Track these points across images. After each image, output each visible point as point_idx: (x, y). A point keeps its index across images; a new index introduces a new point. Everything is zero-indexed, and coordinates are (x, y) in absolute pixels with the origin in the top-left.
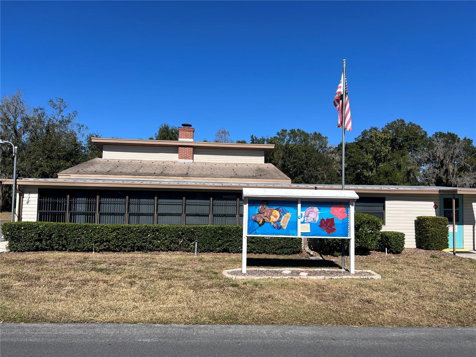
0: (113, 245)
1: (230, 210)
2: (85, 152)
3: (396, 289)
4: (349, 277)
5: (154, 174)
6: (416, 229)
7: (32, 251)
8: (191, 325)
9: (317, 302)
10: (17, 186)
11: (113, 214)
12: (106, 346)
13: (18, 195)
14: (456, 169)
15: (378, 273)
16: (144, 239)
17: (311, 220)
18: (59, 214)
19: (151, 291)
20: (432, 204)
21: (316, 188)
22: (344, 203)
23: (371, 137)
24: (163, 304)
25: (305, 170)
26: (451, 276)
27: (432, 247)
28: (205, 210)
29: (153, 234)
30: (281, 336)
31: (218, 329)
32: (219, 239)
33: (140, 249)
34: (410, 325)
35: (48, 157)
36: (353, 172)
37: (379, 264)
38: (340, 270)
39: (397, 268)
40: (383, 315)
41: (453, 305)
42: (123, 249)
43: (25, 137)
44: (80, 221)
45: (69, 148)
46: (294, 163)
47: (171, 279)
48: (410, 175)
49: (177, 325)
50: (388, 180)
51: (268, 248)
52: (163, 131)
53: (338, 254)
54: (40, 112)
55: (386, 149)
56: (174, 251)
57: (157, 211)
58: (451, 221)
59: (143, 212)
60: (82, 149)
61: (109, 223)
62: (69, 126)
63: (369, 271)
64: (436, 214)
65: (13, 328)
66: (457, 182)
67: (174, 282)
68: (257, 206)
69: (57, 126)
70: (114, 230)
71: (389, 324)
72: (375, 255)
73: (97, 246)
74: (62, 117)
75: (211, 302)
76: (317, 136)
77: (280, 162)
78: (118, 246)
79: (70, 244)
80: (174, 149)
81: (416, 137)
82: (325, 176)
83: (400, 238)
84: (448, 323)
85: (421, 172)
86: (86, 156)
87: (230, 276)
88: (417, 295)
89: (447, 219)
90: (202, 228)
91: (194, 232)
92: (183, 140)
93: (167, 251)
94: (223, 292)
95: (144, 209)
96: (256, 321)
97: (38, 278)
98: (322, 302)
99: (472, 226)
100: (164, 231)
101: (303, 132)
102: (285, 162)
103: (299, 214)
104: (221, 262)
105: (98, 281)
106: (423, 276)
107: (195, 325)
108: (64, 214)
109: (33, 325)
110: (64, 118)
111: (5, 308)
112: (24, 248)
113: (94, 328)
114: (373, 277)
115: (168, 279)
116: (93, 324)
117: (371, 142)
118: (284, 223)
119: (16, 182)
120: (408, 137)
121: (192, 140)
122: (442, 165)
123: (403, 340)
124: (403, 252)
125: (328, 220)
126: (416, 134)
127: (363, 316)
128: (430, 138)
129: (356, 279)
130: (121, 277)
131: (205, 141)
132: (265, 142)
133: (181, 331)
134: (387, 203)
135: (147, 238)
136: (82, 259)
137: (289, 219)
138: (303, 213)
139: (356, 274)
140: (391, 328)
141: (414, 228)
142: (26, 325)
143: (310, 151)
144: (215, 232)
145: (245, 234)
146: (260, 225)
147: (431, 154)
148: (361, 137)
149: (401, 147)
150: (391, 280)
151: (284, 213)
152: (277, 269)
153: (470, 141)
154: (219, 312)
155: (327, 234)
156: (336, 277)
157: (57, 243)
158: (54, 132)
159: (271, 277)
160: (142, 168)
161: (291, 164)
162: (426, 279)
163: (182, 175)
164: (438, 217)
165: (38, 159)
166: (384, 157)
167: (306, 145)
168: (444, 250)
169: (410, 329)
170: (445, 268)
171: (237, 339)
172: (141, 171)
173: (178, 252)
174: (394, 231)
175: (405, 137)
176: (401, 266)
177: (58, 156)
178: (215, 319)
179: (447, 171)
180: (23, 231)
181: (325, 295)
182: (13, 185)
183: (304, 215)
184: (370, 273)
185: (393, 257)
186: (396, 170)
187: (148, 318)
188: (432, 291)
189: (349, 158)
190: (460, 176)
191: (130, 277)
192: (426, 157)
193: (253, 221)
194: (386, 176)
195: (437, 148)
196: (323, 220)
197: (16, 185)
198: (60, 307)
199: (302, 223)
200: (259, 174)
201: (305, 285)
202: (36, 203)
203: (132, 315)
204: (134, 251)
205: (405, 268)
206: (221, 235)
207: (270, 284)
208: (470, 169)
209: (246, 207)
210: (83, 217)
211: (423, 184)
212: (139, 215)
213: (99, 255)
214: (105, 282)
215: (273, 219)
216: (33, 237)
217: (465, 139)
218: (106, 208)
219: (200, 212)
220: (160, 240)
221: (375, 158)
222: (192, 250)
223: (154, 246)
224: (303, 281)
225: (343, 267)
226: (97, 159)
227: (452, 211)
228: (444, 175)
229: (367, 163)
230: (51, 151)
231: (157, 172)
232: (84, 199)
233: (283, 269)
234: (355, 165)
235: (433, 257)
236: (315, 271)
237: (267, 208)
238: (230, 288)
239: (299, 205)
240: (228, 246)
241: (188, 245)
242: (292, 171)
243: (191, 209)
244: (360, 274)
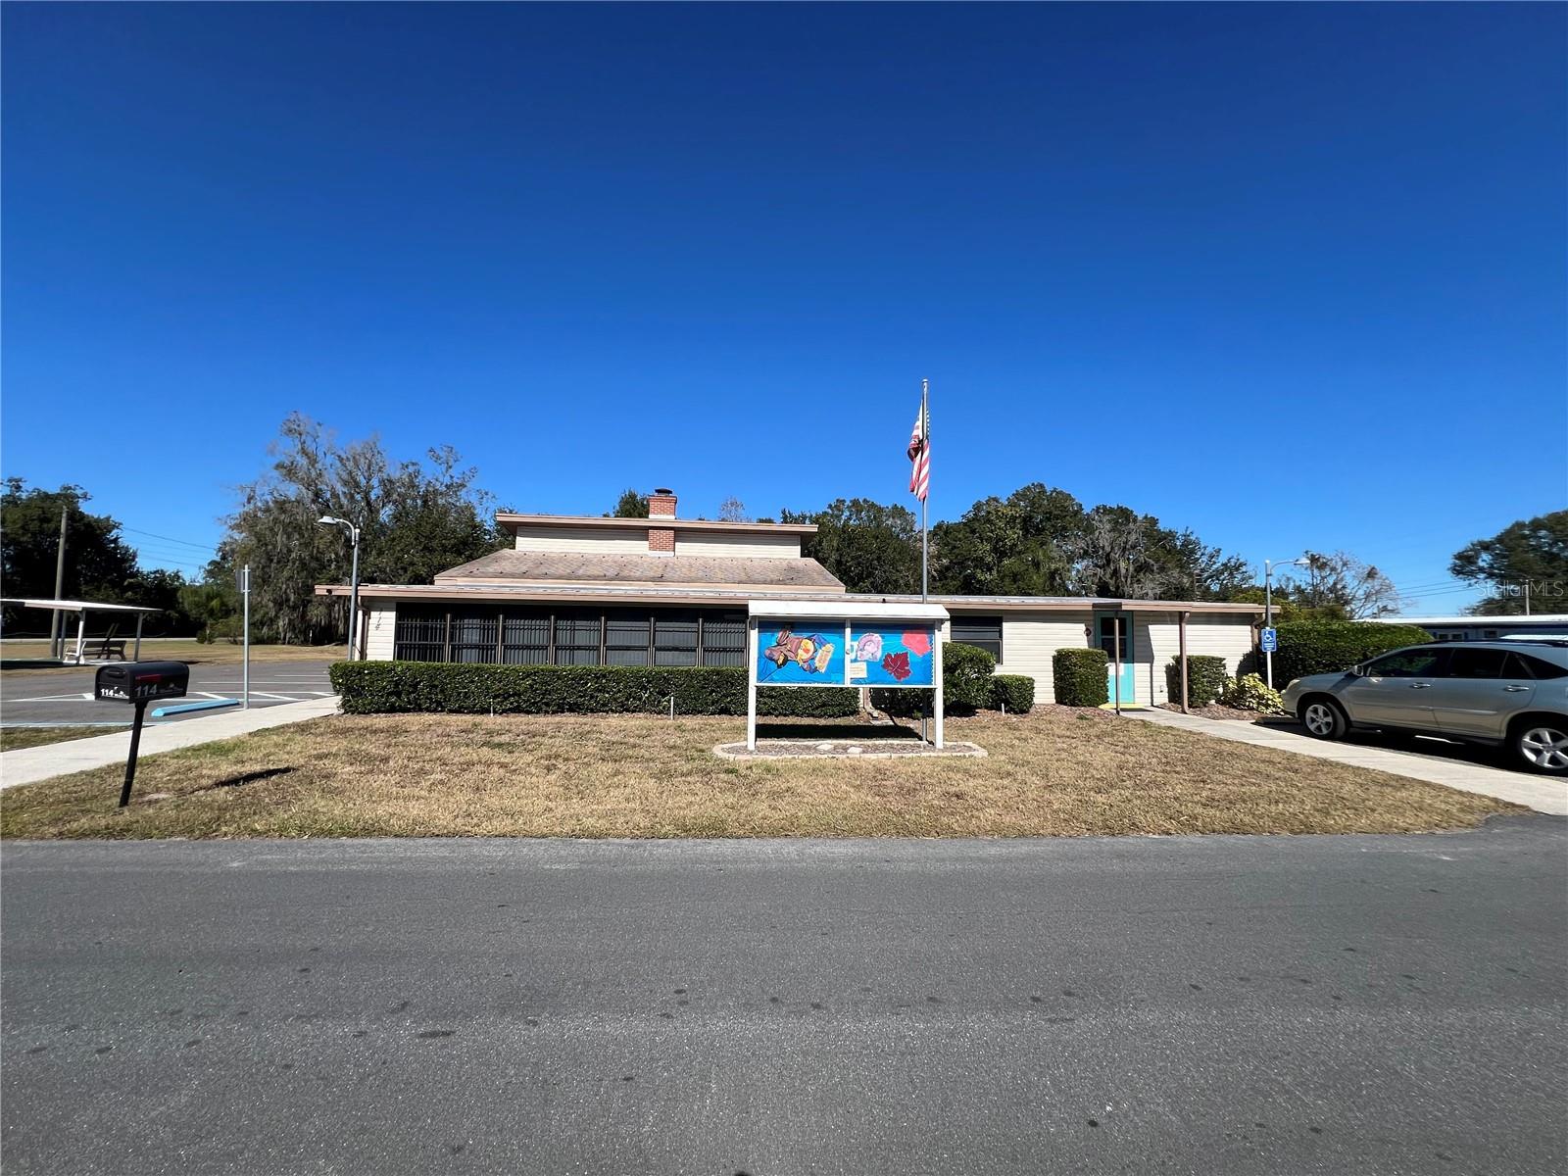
0: (526, 702)
1: (733, 641)
2: (490, 539)
3: (1009, 774)
4: (932, 754)
5: (604, 577)
6: (1055, 672)
7: (383, 712)
8: (640, 841)
9: (869, 798)
10: (359, 598)
11: (528, 647)
12: (484, 876)
13: (360, 613)
14: (1131, 569)
15: (984, 747)
16: (580, 691)
17: (867, 656)
18: (433, 648)
19: (581, 782)
20: (1082, 627)
21: (884, 601)
22: (927, 626)
23: (989, 513)
24: (598, 804)
25: (877, 569)
26: (1107, 749)
27: (1080, 701)
28: (690, 640)
29: (596, 683)
30: (796, 857)
31: (690, 847)
32: (713, 691)
33: (574, 708)
34: (1022, 835)
35: (426, 548)
36: (960, 574)
37: (988, 732)
38: (920, 742)
39: (1018, 739)
40: (978, 818)
41: (1100, 798)
42: (544, 708)
43: (385, 514)
44: (470, 659)
45: (462, 531)
46: (857, 558)
47: (620, 761)
48: (1054, 579)
49: (617, 841)
50: (1019, 587)
51: (800, 708)
52: (627, 503)
53: (920, 715)
54: (411, 469)
55: (1014, 534)
56: (634, 711)
57: (605, 642)
58: (1112, 656)
59: (581, 644)
60: (485, 534)
61: (520, 662)
62: (463, 493)
63: (967, 744)
64: (1089, 646)
65: (324, 847)
66: (1133, 591)
67: (625, 766)
68: (774, 632)
69: (441, 494)
70: (528, 676)
71: (986, 833)
72: (984, 716)
73: (498, 703)
74: (452, 477)
75: (683, 801)
76: (899, 512)
77: (834, 557)
78: (534, 703)
79: (449, 700)
80: (642, 533)
81: (1065, 514)
82: (912, 581)
83: (1025, 687)
84: (1088, 830)
85: (1074, 573)
86: (492, 545)
87: (725, 755)
88: (1043, 783)
89: (1105, 652)
90: (682, 671)
91: (668, 680)
92: (656, 517)
93: (621, 712)
94: (707, 783)
95: (582, 638)
96: (757, 833)
97: (385, 760)
98: (877, 798)
99: (1149, 665)
100: (618, 676)
101: (873, 504)
102: (841, 555)
103: (848, 647)
104: (714, 731)
105: (489, 765)
106: (1059, 750)
107: (650, 840)
108: (441, 648)
109: (362, 841)
110: (455, 479)
111: (317, 811)
112: (369, 707)
113: (471, 845)
114: (973, 753)
115: (616, 761)
116: (469, 840)
117: (989, 521)
118: (822, 663)
119: (357, 591)
120: (1050, 513)
121: (672, 517)
122: (1108, 562)
123: (1008, 860)
124: (1032, 710)
125: (897, 655)
126: (1064, 509)
127: (945, 820)
128: (1087, 514)
129: (944, 758)
130: (531, 758)
131: (700, 519)
132: (807, 521)
133: (622, 852)
134: (1005, 625)
135: (586, 690)
136: (470, 727)
137: (830, 655)
138: (855, 644)
139: (945, 749)
140: (990, 841)
141: (1052, 669)
142: (350, 841)
143: (885, 537)
144: (704, 679)
145: (753, 682)
146: (779, 667)
147: (1090, 542)
148: (971, 514)
149: (1039, 531)
150: (1003, 758)
151: (822, 644)
152: (810, 743)
153: (1154, 522)
154: (694, 818)
155: (895, 678)
156: (910, 755)
157: (427, 698)
158: (436, 504)
159: (796, 756)
160: (584, 567)
161: (852, 559)
162: (1064, 755)
163: (653, 580)
164: (1091, 650)
165: (408, 552)
166: (1011, 548)
167: (878, 526)
168: (1102, 707)
169: (1022, 840)
170: (1098, 737)
171: (719, 863)
172: (581, 572)
173: (641, 715)
174: (1017, 674)
175: (1047, 513)
176: (1026, 733)
177: (443, 545)
178: (686, 830)
179: (1116, 572)
180: (367, 678)
181: (885, 786)
182: (350, 596)
183: (856, 647)
184: (969, 747)
185: (1014, 718)
186: (1031, 569)
187: (566, 829)
188: (1068, 776)
189: (952, 549)
190: (1139, 581)
191: (549, 758)
192: (1082, 548)
193: (766, 659)
194: (1015, 581)
195: (1100, 533)
196: (889, 655)
197: (356, 596)
198: (416, 810)
199: (852, 661)
200: (790, 577)
201: (854, 769)
202: (392, 628)
203: (540, 823)
204: (563, 712)
205: (1031, 738)
206: (716, 683)
207: (795, 767)
208: (1155, 568)
209: (754, 634)
210: (474, 652)
211: (1078, 595)
212: (573, 648)
213: (500, 719)
214: (503, 766)
215: (802, 655)
216: (384, 688)
217: (1146, 517)
218: (515, 638)
219: (681, 645)
220: (608, 693)
221: (995, 550)
222: (665, 711)
223: (599, 702)
224: (853, 763)
225: (924, 738)
226: (506, 551)
227: (1114, 640)
228: (1111, 578)
229: (982, 559)
230: (430, 538)
231: (607, 574)
232: (476, 622)
233: (820, 742)
234: (962, 563)
235: (1081, 718)
236: (875, 745)
237: (792, 635)
238: (722, 776)
239: (848, 631)
240: (729, 703)
241: (659, 702)
242: (855, 571)
243: (663, 639)
244: (952, 748)
